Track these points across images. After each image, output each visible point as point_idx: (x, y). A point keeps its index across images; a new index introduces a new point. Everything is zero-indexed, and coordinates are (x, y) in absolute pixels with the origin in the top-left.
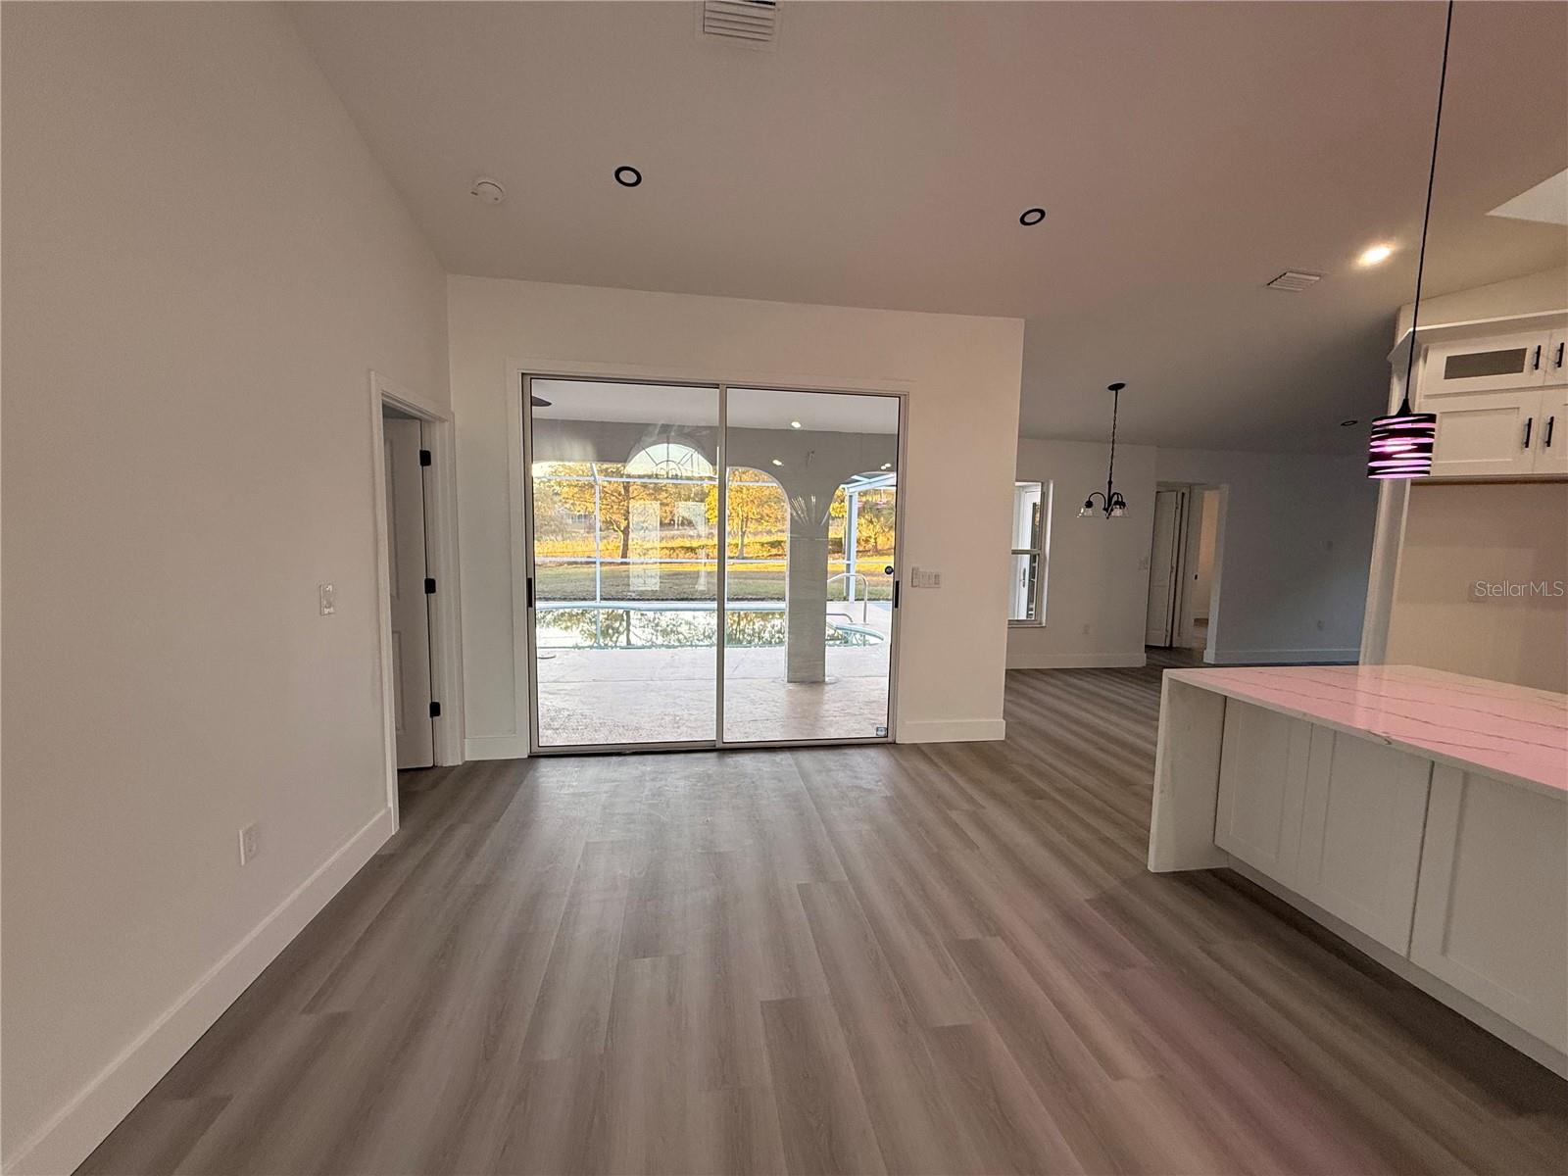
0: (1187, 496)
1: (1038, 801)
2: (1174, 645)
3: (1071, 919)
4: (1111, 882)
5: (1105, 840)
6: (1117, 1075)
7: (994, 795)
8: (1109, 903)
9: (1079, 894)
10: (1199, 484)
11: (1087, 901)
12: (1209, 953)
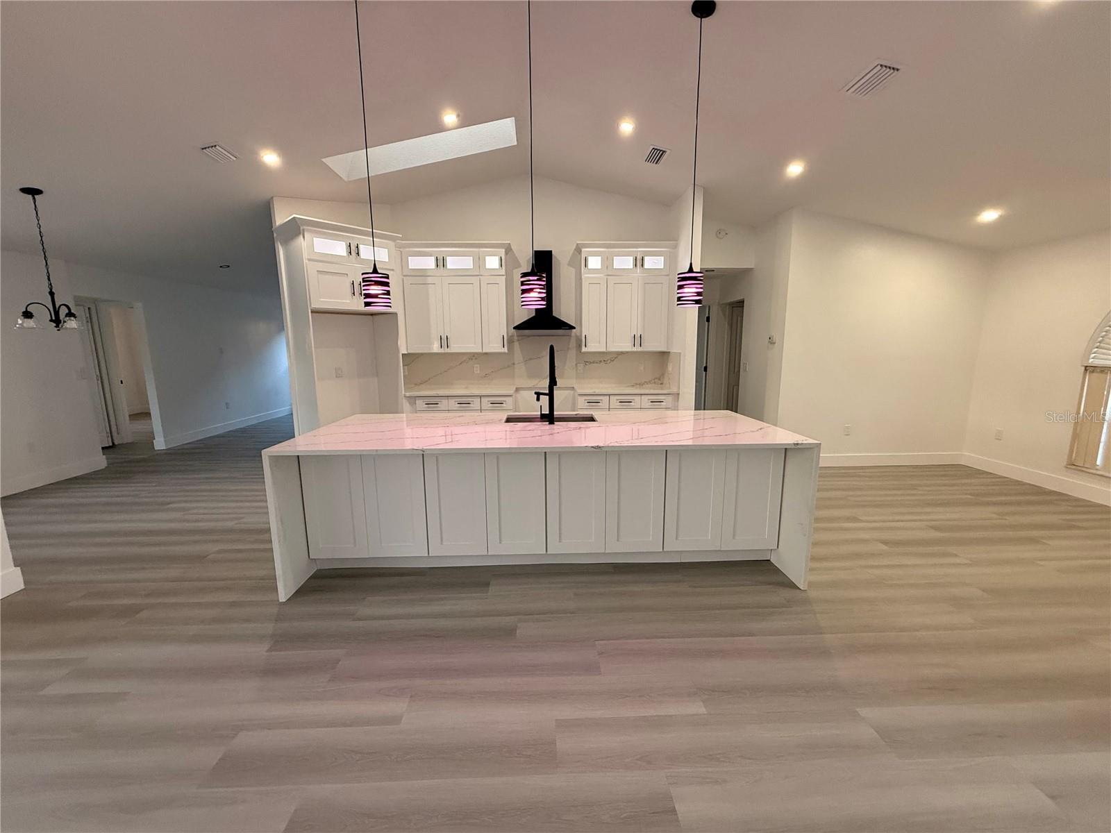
0: (93, 312)
1: (137, 616)
2: (116, 443)
3: (271, 671)
4: (269, 628)
5: (233, 604)
6: (396, 720)
7: (83, 641)
8: (281, 640)
9: (258, 652)
10: (105, 301)
11: (267, 651)
12: (360, 619)
